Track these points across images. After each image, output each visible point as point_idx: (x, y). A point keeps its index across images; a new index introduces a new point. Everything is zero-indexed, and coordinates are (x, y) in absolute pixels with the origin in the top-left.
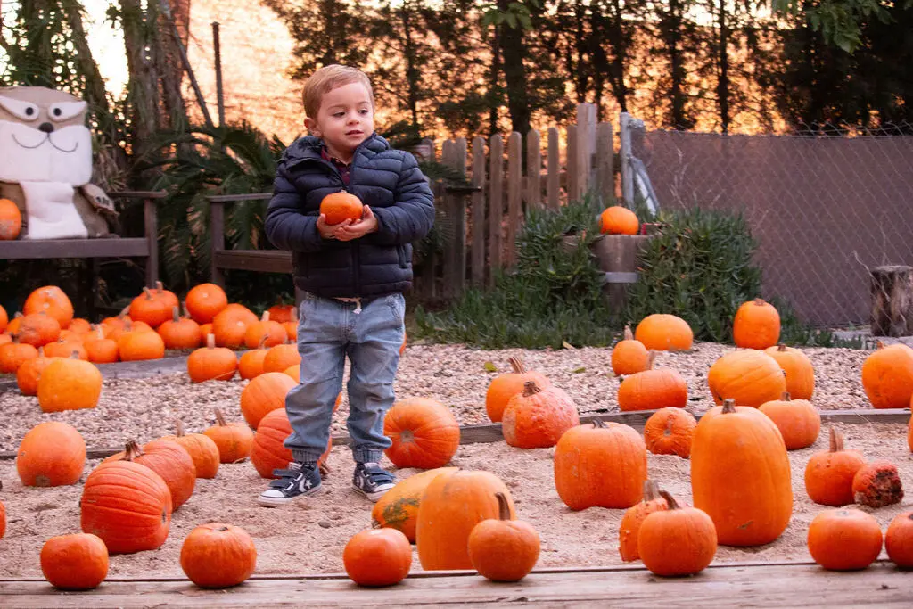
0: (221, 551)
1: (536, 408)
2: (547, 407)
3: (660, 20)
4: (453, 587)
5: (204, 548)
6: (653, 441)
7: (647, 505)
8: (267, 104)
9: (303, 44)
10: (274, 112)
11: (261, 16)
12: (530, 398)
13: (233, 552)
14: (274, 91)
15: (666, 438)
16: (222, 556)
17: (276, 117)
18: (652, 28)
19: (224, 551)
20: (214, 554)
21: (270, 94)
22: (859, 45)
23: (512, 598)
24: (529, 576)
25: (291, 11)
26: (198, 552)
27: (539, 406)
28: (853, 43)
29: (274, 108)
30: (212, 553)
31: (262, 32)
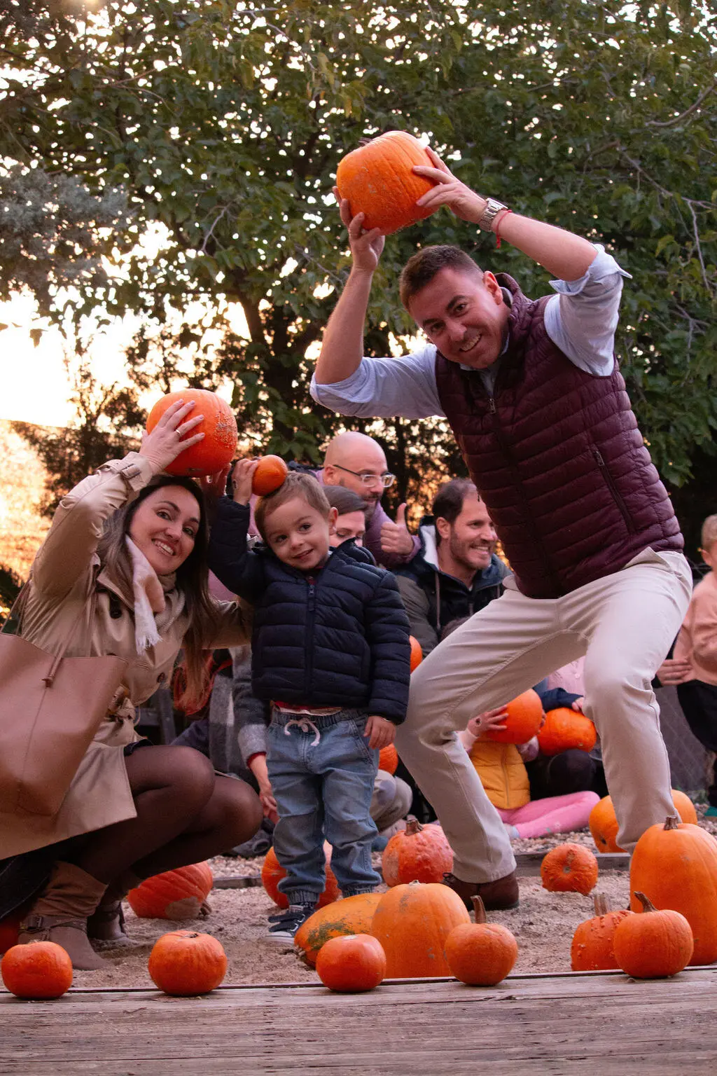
0: (195, 956)
1: (420, 847)
2: (432, 846)
3: (447, 454)
4: (431, 991)
5: (177, 954)
6: (551, 878)
7: (602, 918)
8: (13, 544)
9: (58, 476)
10: (21, 553)
11: (8, 445)
12: (413, 836)
13: (207, 958)
14: (21, 529)
15: (565, 875)
16: (196, 961)
17: (23, 559)
18: (437, 462)
19: (198, 957)
20: (189, 960)
21: (17, 533)
22: (688, 478)
23: (498, 997)
24: (504, 981)
25: (45, 440)
26: (171, 957)
27: (423, 844)
28: (683, 475)
29: (21, 549)
30: (186, 959)
31: (9, 462)
